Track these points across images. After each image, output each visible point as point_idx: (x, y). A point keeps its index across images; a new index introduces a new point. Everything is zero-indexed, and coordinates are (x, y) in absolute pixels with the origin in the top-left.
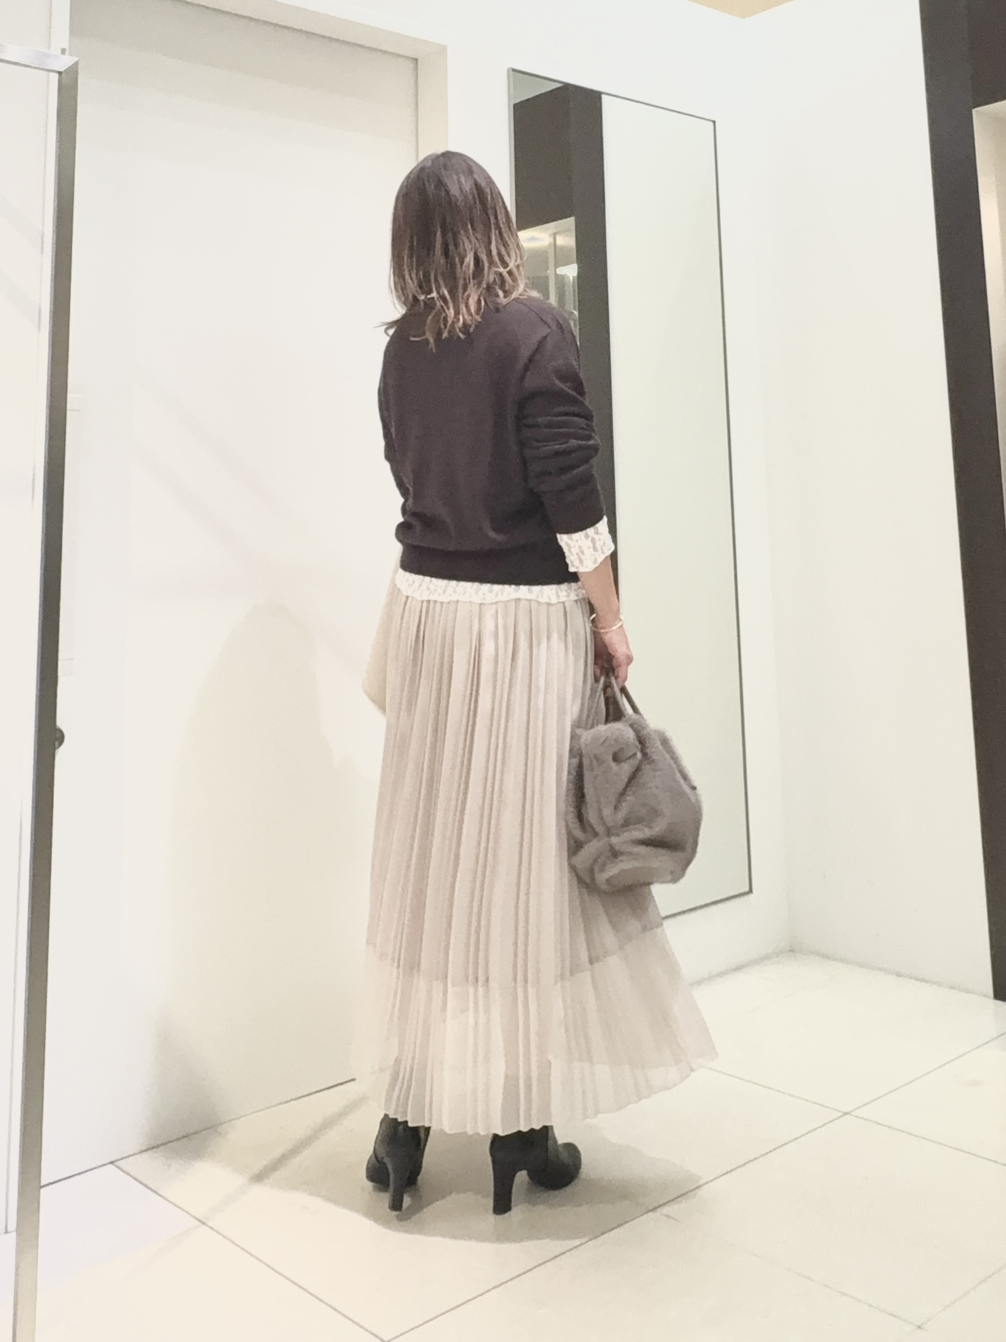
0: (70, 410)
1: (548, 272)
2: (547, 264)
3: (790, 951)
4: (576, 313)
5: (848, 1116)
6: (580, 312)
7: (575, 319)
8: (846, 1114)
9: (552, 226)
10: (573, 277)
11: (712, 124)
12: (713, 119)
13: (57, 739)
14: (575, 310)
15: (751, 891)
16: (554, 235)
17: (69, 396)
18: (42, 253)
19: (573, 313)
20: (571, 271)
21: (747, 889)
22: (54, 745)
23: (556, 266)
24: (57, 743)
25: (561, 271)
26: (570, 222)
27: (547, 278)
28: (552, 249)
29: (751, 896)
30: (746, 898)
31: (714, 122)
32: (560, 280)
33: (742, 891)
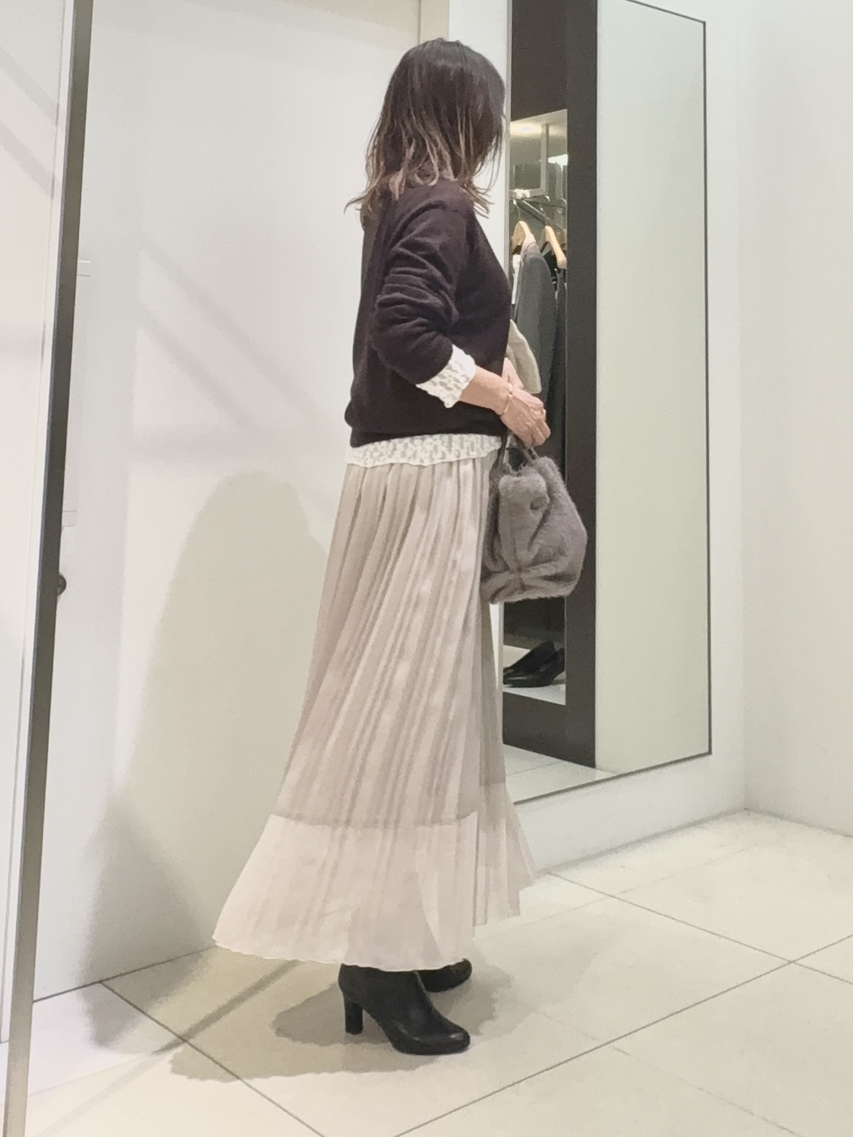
0: (81, 275)
1: (540, 161)
2: (540, 153)
3: (745, 809)
4: (565, 201)
5: (793, 965)
6: (568, 201)
7: (564, 206)
8: (790, 962)
9: (545, 117)
10: (564, 166)
11: (702, 25)
12: (703, 20)
13: (59, 586)
14: (565, 198)
15: (710, 752)
16: (547, 126)
17: (80, 261)
18: (57, 124)
19: (562, 201)
20: (562, 161)
21: (706, 750)
22: (56, 591)
23: (548, 156)
24: (58, 590)
25: (552, 160)
26: (564, 113)
27: (539, 165)
28: (545, 139)
29: (711, 757)
30: (705, 759)
31: (704, 23)
32: (552, 168)
33: (702, 752)
